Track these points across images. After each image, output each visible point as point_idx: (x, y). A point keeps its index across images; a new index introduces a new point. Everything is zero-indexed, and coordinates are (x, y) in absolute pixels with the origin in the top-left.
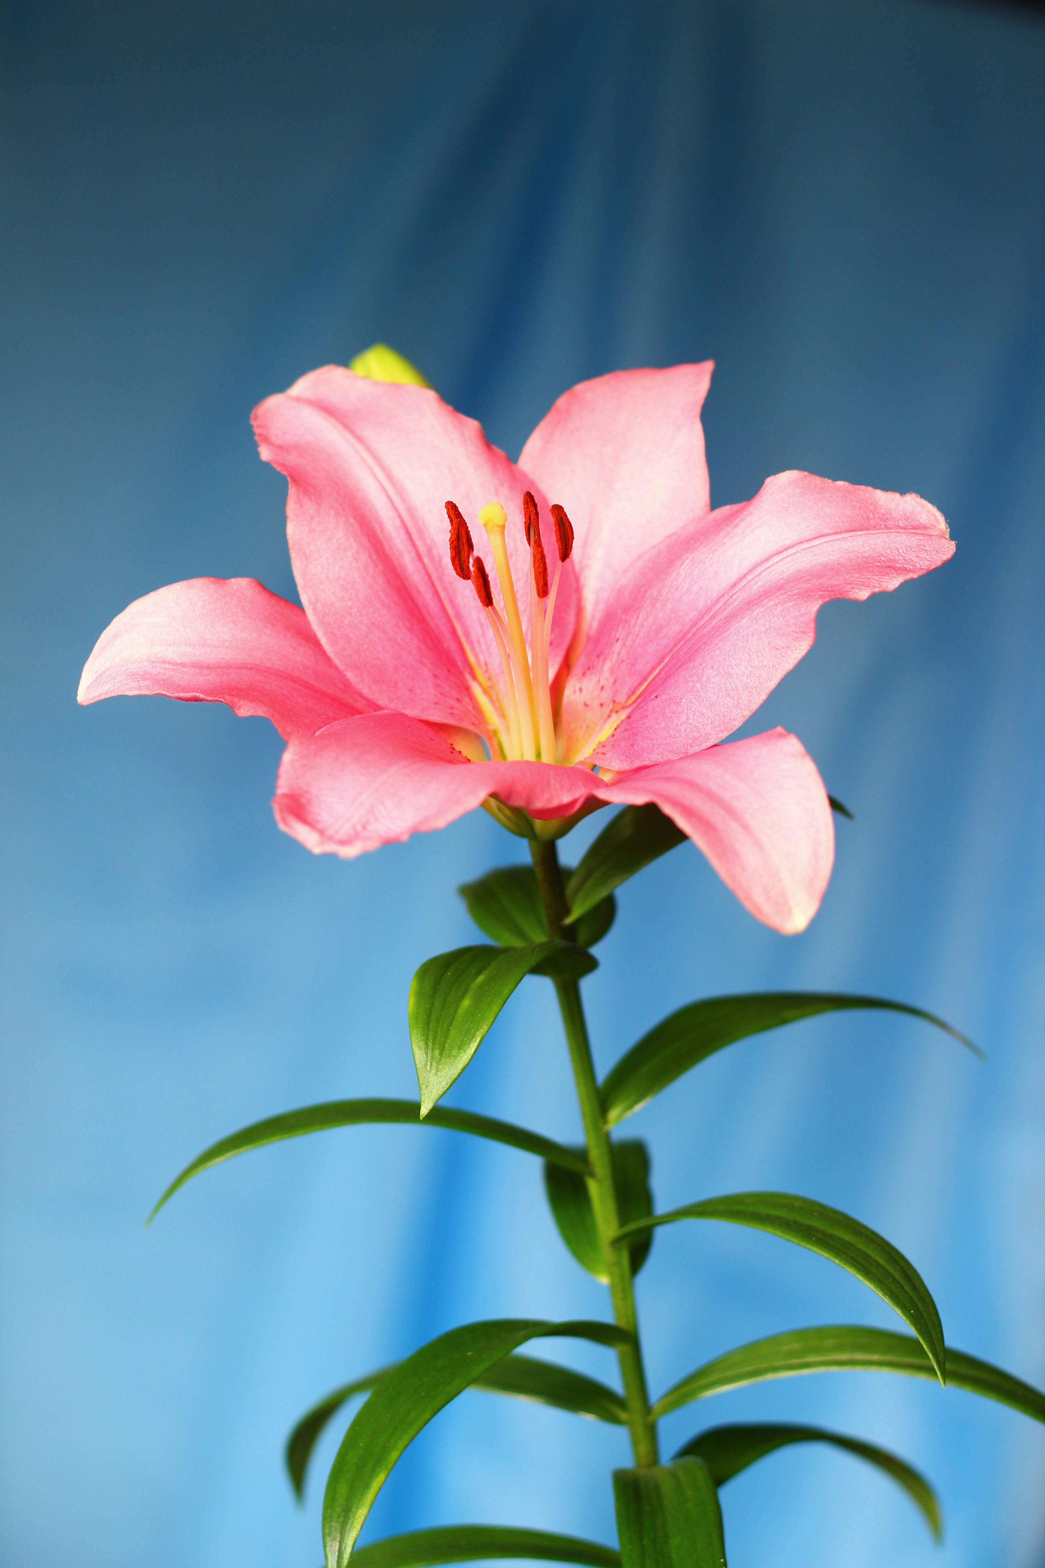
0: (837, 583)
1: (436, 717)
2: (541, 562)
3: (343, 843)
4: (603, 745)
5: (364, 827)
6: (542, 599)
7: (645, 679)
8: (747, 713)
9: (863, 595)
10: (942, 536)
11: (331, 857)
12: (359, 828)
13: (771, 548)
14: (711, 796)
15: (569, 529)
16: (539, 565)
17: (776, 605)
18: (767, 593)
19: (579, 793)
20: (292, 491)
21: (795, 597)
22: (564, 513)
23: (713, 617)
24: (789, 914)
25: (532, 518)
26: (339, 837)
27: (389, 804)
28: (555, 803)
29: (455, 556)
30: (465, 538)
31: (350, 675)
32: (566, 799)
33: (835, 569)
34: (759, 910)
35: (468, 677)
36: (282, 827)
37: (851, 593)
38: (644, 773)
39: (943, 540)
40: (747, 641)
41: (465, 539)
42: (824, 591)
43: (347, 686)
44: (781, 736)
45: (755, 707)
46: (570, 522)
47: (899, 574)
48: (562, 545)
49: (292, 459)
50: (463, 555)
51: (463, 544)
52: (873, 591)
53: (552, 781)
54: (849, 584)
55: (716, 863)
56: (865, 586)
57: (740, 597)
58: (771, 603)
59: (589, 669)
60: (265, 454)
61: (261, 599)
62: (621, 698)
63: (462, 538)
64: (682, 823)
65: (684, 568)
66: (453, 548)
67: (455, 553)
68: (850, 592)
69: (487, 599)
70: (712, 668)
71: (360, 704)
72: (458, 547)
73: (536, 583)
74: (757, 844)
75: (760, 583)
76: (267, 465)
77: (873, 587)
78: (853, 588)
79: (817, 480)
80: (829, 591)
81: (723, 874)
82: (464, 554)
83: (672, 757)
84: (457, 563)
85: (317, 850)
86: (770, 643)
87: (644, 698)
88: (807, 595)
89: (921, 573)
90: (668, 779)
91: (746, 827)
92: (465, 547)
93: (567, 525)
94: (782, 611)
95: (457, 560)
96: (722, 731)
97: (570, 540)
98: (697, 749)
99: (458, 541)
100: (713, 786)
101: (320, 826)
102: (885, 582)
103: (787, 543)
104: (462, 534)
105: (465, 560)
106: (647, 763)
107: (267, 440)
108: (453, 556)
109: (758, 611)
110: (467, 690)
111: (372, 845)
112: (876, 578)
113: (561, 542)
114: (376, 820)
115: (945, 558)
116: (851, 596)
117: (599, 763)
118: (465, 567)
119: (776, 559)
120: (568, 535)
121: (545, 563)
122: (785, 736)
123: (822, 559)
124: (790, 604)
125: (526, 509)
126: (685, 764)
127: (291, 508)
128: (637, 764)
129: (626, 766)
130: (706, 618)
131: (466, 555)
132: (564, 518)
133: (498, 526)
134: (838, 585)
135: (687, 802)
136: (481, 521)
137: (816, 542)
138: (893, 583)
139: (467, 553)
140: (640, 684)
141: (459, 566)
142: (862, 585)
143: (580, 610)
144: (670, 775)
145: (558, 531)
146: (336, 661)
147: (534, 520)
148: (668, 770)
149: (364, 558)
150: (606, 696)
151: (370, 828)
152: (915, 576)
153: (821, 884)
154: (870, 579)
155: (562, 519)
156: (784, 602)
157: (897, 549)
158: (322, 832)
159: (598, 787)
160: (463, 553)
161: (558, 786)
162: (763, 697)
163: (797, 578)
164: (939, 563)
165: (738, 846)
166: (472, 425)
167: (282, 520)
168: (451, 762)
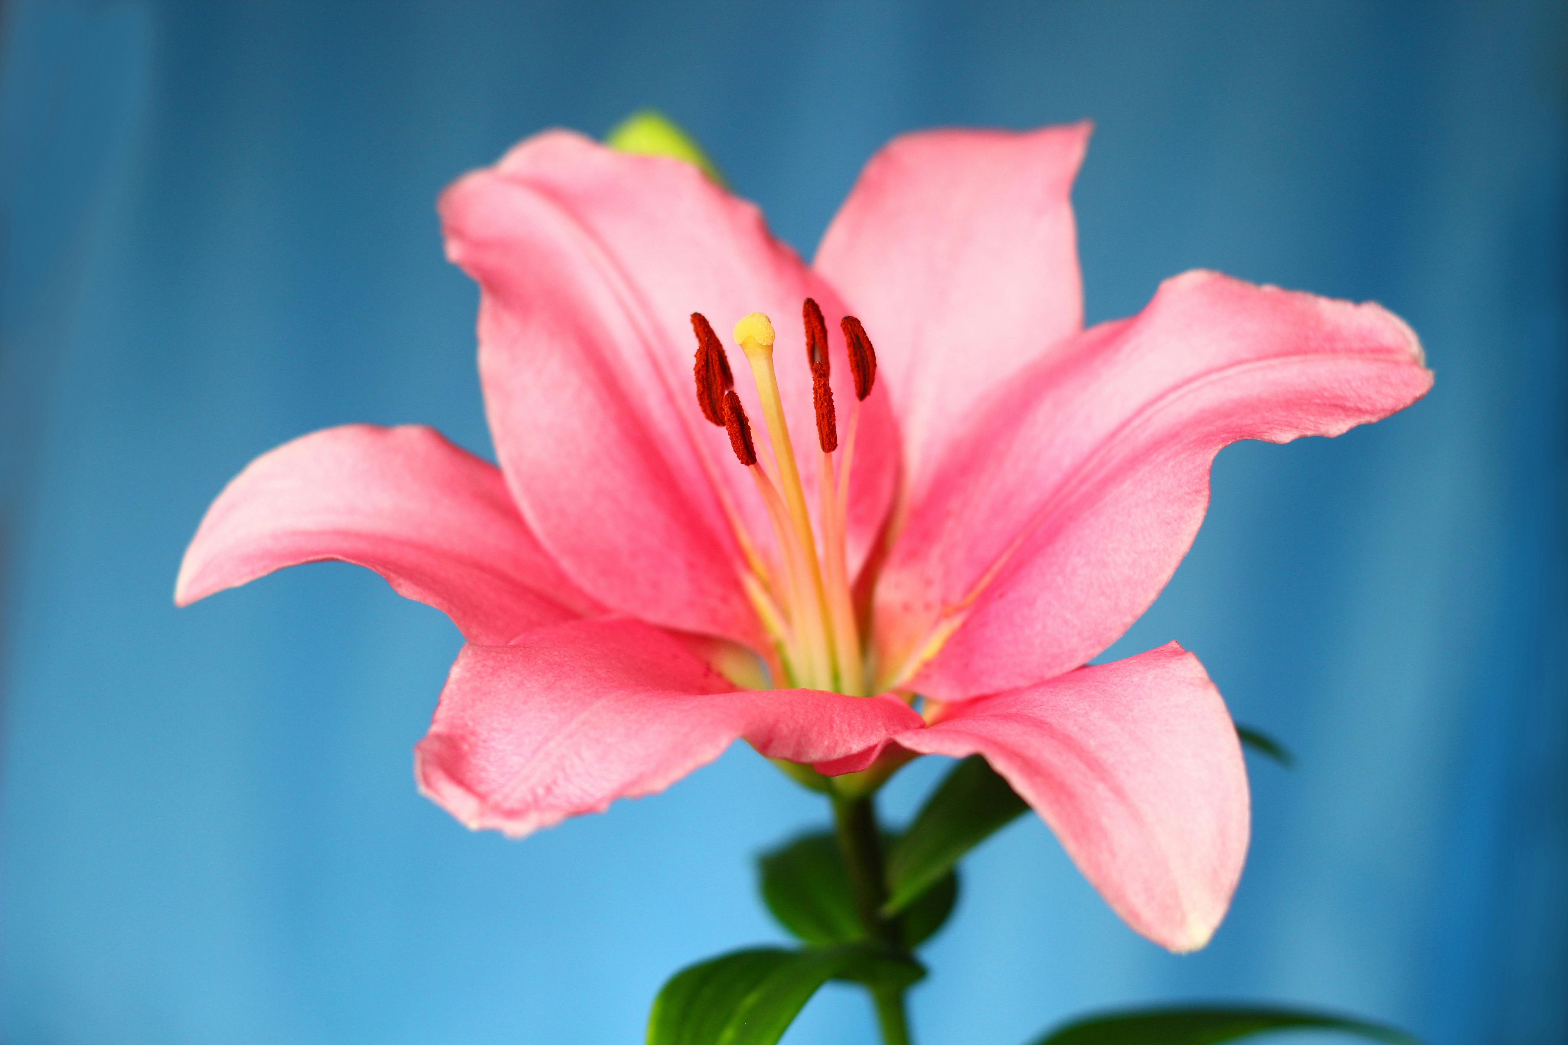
0: (1250, 422)
1: (690, 623)
2: (825, 400)
3: (512, 814)
4: (927, 665)
5: (548, 790)
6: (829, 454)
7: (987, 569)
8: (1129, 619)
9: (1286, 437)
10: (1414, 362)
11: (491, 836)
12: (541, 791)
13: (1168, 381)
14: (1068, 743)
15: (868, 353)
16: (822, 404)
17: (1167, 459)
18: (1157, 445)
19: (877, 738)
20: (487, 304)
21: (1191, 445)
22: (861, 329)
23: (1083, 481)
24: (1183, 922)
25: (817, 336)
26: (507, 805)
27: (586, 754)
28: (840, 752)
29: (703, 392)
30: (717, 365)
31: (567, 565)
32: (857, 747)
33: (1252, 406)
34: (1136, 916)
35: (738, 566)
36: (422, 789)
37: (1266, 434)
38: (980, 706)
39: (1416, 370)
40: (1129, 516)
41: (716, 367)
42: (1229, 433)
43: (562, 579)
44: (1175, 653)
45: (1140, 610)
46: (870, 342)
47: (1348, 416)
48: (859, 376)
49: (491, 260)
50: (715, 391)
51: (714, 375)
52: (1303, 434)
53: (837, 719)
54: (1268, 423)
55: (1071, 846)
56: (1291, 427)
57: (1120, 452)
58: (1161, 458)
59: (913, 556)
60: (454, 251)
61: (438, 455)
62: (956, 597)
63: (713, 365)
64: (1020, 784)
65: (1044, 411)
66: (700, 381)
67: (704, 387)
68: (1265, 432)
69: (748, 454)
70: (1079, 553)
71: (580, 606)
72: (707, 378)
73: (819, 431)
74: (1136, 816)
75: (1150, 431)
76: (454, 269)
77: (1304, 429)
78: (1271, 429)
79: (1234, 285)
80: (1236, 432)
81: (1082, 863)
82: (717, 388)
83: (1022, 683)
84: (707, 402)
85: (474, 825)
86: (1158, 515)
87: (986, 597)
88: (1205, 441)
89: (1382, 415)
90: (1007, 717)
91: (1118, 792)
92: (718, 378)
93: (866, 346)
94: (1174, 467)
95: (706, 397)
96: (1093, 646)
97: (871, 369)
98: (1057, 672)
99: (707, 371)
100: (1072, 728)
101: (482, 788)
102: (1325, 424)
103: (1190, 373)
104: (712, 360)
105: (718, 397)
106: (986, 691)
107: (459, 233)
108: (700, 392)
109: (1144, 470)
110: (737, 586)
111: (551, 818)
112: (1312, 418)
113: (858, 371)
114: (567, 778)
115: (1418, 394)
116: (1266, 437)
117: (921, 690)
118: (717, 408)
119: (1173, 396)
120: (867, 362)
121: (830, 402)
122: (1182, 654)
123: (1235, 394)
124: (1183, 456)
125: (808, 324)
126: (1036, 695)
127: (485, 327)
128: (973, 692)
129: (958, 695)
130: (1074, 482)
131: (719, 391)
132: (860, 336)
133: (761, 346)
134: (1251, 425)
135: (1032, 753)
136: (738, 341)
137: (1231, 372)
138: (1338, 427)
139: (720, 387)
140: (980, 577)
141: (710, 407)
142: (1287, 426)
143: (899, 473)
144: (1014, 710)
145: (852, 355)
146: (547, 543)
147: (819, 340)
148: (1013, 703)
149: (589, 398)
150: (934, 594)
151: (557, 791)
152: (1374, 419)
153: (1231, 875)
154: (1301, 419)
155: (857, 337)
156: (1177, 454)
157: (1348, 382)
158: (482, 797)
159: (907, 728)
160: (714, 387)
161: (845, 727)
162: (1152, 596)
163: (1199, 420)
164: (1409, 401)
165: (1105, 820)
166: (748, 212)
167: (471, 344)
168: (704, 691)
